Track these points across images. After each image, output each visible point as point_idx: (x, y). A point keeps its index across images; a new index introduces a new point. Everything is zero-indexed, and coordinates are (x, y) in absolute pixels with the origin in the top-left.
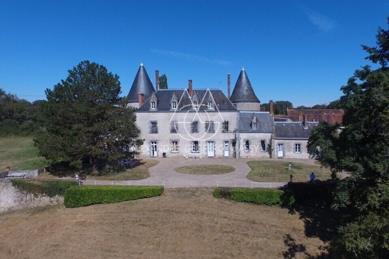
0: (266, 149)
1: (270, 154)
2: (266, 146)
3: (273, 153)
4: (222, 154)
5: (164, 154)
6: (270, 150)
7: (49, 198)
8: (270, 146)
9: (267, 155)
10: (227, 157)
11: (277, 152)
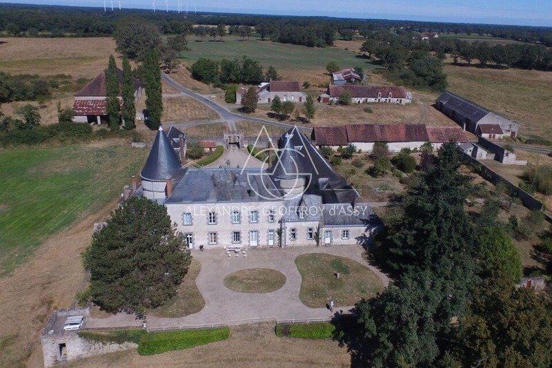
0: (313, 237)
1: (318, 242)
2: (314, 235)
3: (320, 241)
4: (266, 243)
5: (201, 247)
6: (317, 238)
7: (118, 345)
8: (317, 234)
9: (314, 242)
10: (271, 247)
11: (324, 239)
